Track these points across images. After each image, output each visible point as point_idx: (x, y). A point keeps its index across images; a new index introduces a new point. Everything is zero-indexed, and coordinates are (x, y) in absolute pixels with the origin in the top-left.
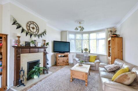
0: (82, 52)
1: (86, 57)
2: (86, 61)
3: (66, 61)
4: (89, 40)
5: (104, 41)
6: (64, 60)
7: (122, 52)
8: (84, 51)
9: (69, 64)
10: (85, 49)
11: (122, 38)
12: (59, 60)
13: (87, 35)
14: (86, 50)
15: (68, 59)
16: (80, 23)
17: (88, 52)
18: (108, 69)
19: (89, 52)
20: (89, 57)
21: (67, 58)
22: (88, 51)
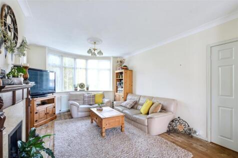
0: (76, 90)
1: (89, 97)
2: (92, 103)
3: (51, 113)
4: (86, 69)
5: (108, 72)
6: (48, 111)
7: (132, 85)
8: (79, 89)
9: (56, 117)
10: (81, 84)
11: (132, 71)
12: (36, 113)
13: (84, 61)
14: (82, 86)
15: (54, 107)
16: (95, 43)
17: (85, 89)
18: (128, 106)
19: (87, 89)
20: (94, 96)
21: (53, 104)
22: (86, 87)
